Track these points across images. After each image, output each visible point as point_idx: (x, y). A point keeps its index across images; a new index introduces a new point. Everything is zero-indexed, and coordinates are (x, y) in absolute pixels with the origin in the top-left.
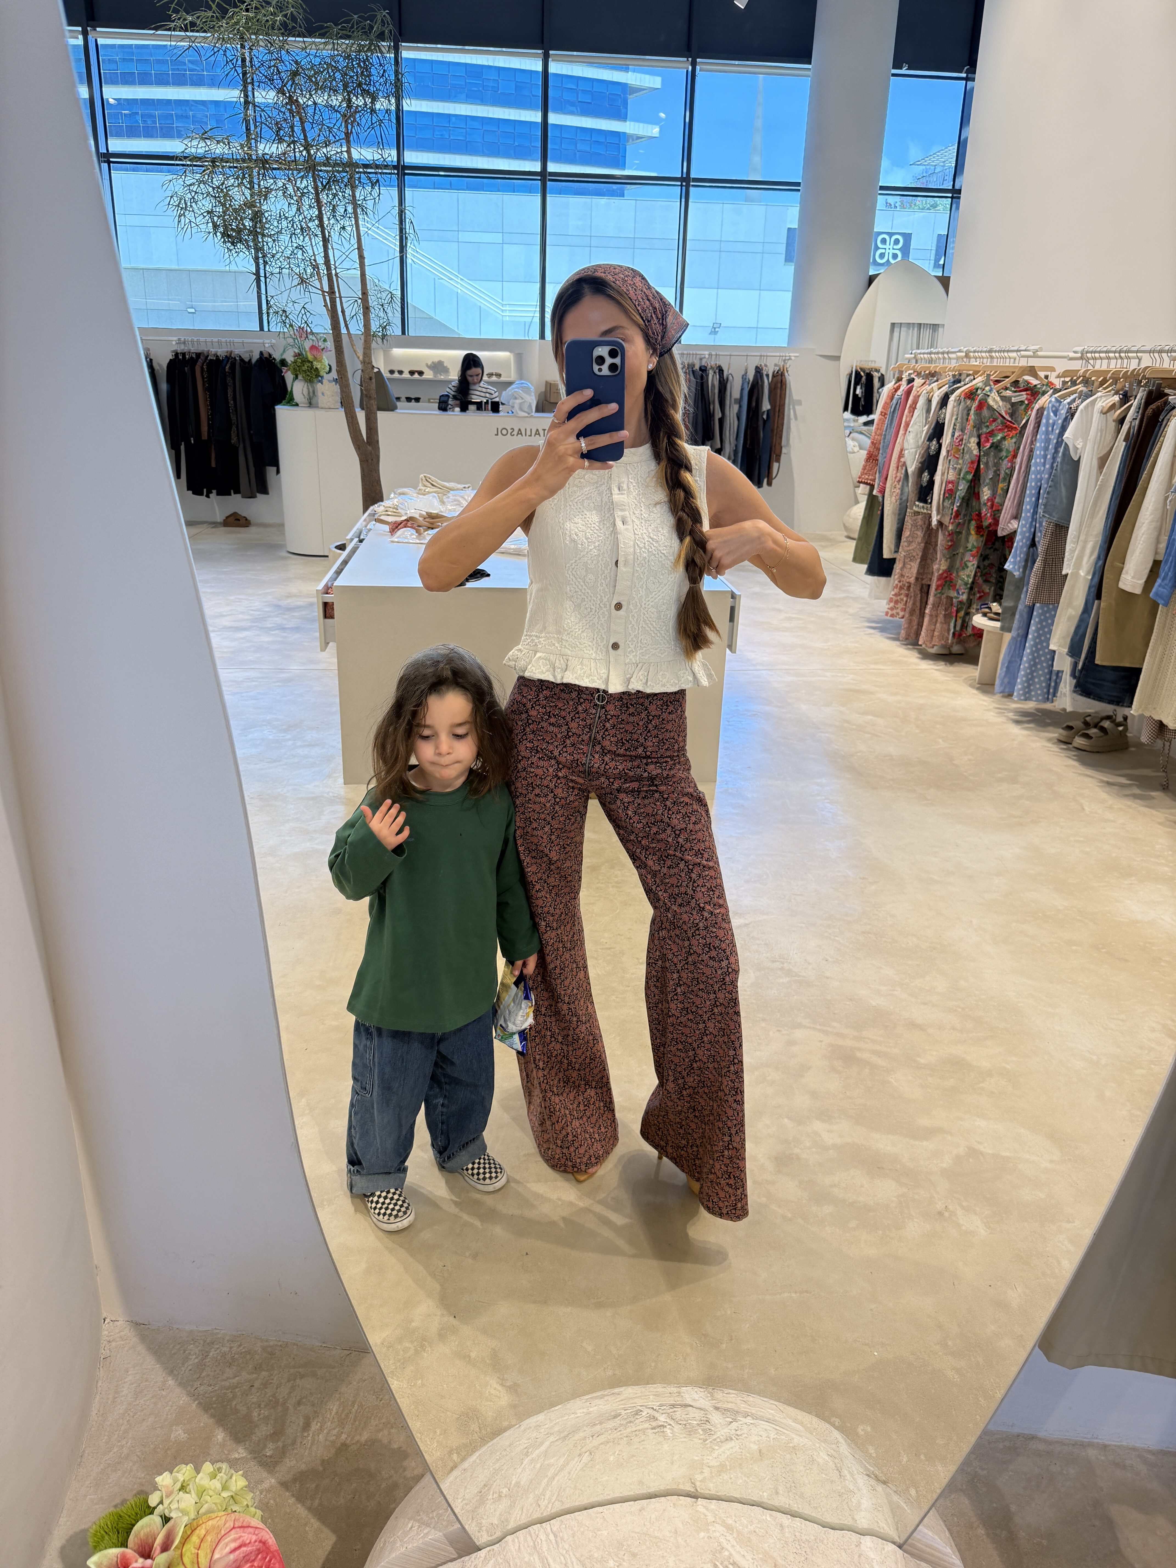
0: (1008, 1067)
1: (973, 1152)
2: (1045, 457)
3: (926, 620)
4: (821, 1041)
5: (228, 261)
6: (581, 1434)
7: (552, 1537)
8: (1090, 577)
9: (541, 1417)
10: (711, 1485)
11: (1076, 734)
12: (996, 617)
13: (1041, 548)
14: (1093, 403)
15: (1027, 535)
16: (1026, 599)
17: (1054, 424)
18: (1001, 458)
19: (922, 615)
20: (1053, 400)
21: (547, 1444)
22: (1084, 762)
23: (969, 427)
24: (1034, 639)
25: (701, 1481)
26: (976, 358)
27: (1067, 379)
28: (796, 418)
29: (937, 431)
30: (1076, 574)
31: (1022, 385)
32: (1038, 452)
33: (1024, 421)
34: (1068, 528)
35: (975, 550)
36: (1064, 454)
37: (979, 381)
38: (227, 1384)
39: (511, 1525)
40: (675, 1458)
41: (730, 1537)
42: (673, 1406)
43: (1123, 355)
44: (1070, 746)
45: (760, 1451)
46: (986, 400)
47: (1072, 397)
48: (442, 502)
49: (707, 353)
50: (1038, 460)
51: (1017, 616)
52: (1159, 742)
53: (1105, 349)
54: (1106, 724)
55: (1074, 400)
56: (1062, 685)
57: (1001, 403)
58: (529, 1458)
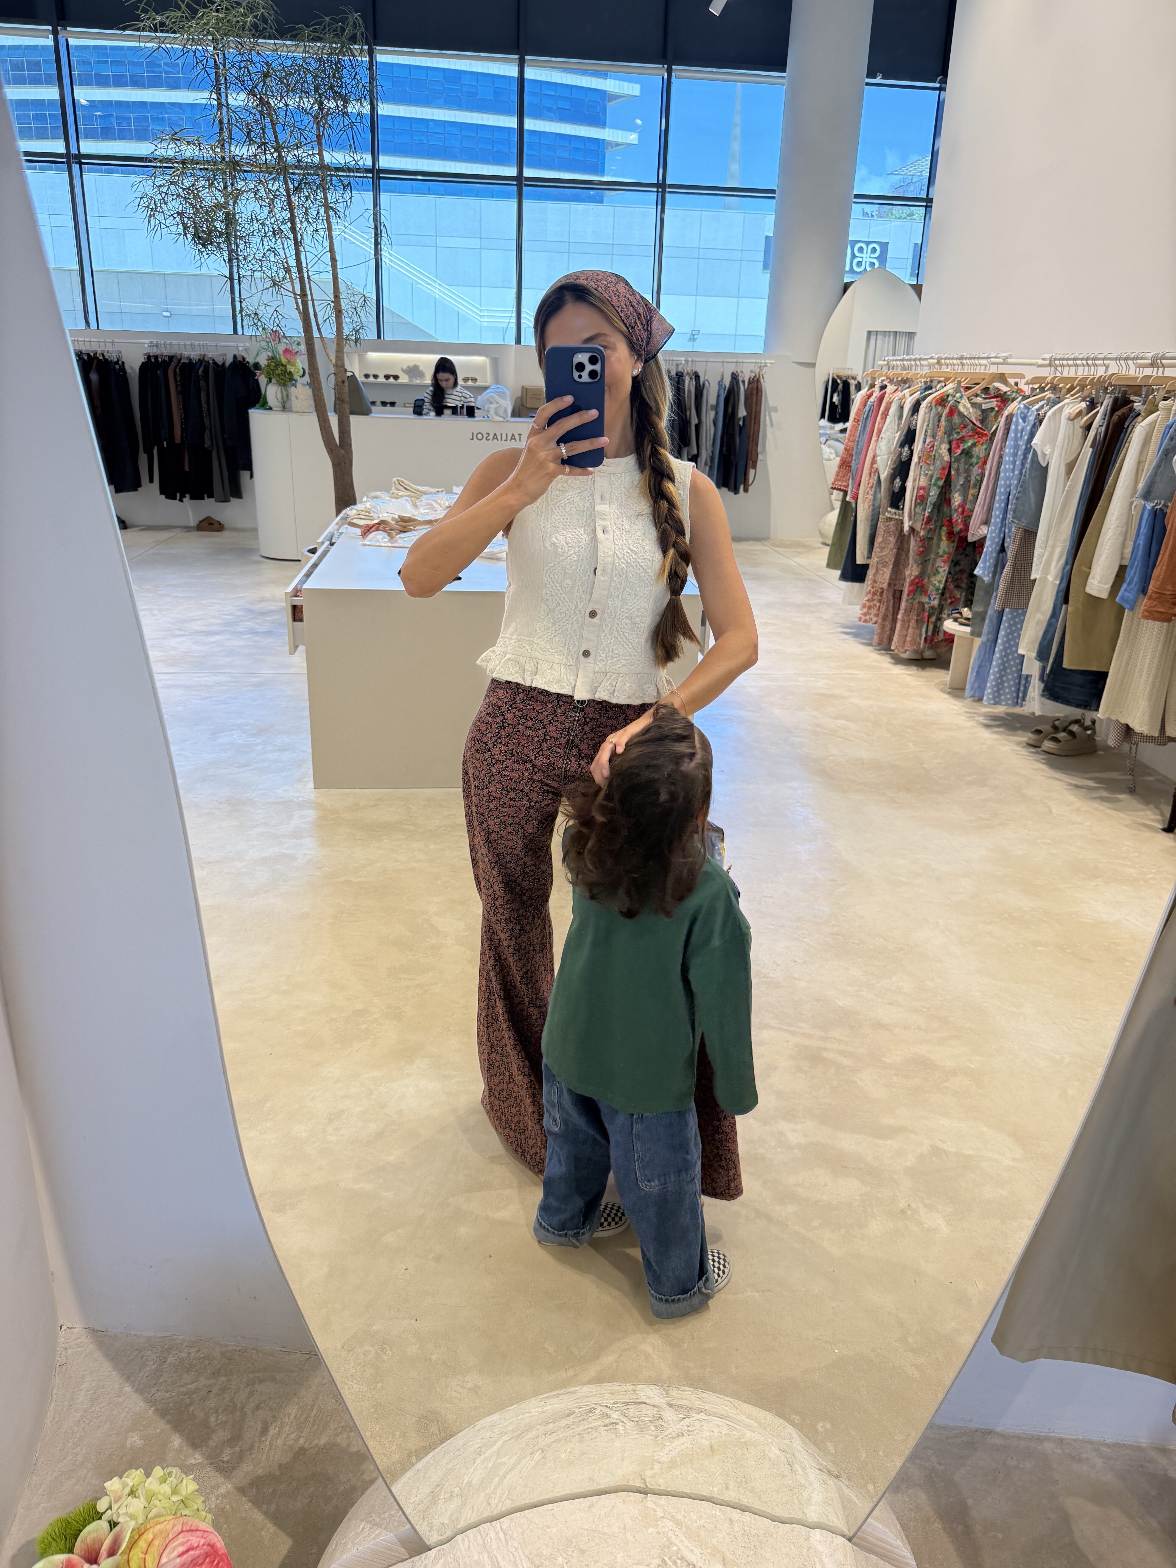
0: (972, 1066)
1: (936, 1151)
2: (1014, 463)
3: (899, 625)
4: (788, 1042)
5: (199, 263)
6: (534, 1433)
7: (501, 1535)
8: (1058, 582)
9: (496, 1417)
10: (661, 1481)
11: (1045, 737)
12: (967, 622)
13: (1010, 554)
14: (1061, 410)
15: (997, 540)
16: (995, 604)
17: (1022, 430)
18: (971, 464)
19: (894, 620)
20: (1022, 406)
21: (500, 1443)
22: (1052, 765)
23: (940, 434)
24: (1004, 643)
25: (651, 1477)
26: (947, 365)
27: (1036, 386)
28: (772, 425)
29: (909, 438)
30: (1044, 579)
31: (992, 392)
32: (1007, 458)
33: (994, 428)
34: (1037, 533)
35: (946, 556)
36: (1033, 460)
37: (950, 388)
38: (184, 1389)
39: (462, 1524)
40: (626, 1455)
41: (679, 1533)
42: (627, 1403)
43: (1090, 362)
44: (1039, 750)
45: (711, 1447)
46: (957, 407)
47: (1041, 404)
48: (415, 506)
49: (683, 359)
50: (1007, 466)
51: (987, 621)
52: (1126, 747)
53: (1073, 356)
54: (1075, 728)
55: (1042, 407)
56: (1031, 689)
57: (971, 410)
58: (482, 1457)
